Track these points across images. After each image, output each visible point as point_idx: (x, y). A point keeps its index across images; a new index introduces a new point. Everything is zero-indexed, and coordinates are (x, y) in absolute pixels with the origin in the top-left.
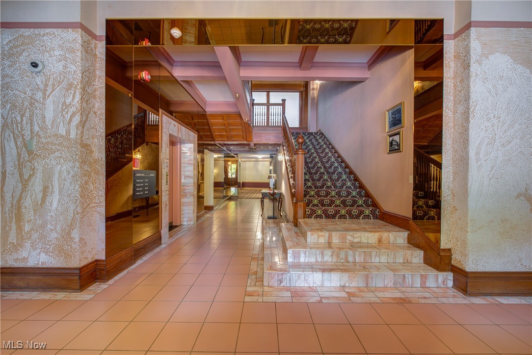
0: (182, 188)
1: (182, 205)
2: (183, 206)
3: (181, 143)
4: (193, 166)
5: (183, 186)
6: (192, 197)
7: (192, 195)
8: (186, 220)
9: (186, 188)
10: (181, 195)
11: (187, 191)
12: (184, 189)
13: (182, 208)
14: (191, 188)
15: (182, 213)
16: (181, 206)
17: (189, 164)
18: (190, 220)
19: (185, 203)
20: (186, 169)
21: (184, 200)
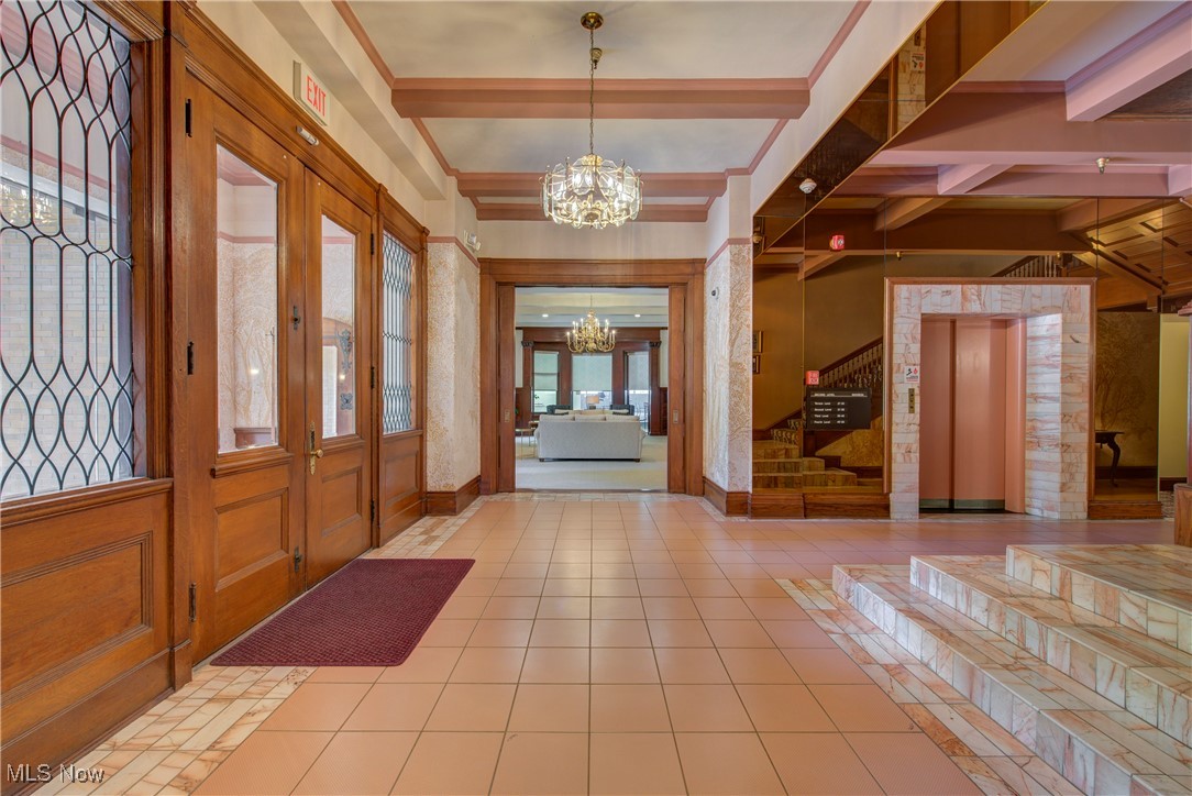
0: (1029, 424)
1: (1027, 466)
2: (1030, 468)
3: (1025, 318)
4: (1059, 370)
5: (1032, 420)
6: (1058, 450)
7: (1057, 445)
8: (1040, 505)
9: (1039, 425)
10: (1024, 442)
11: (1040, 433)
12: (1034, 428)
13: (1027, 472)
14: (1053, 426)
15: (1027, 484)
16: (1024, 468)
17: (1047, 366)
18: (1051, 509)
19: (1036, 461)
20: (1040, 379)
21: (1031, 455)
